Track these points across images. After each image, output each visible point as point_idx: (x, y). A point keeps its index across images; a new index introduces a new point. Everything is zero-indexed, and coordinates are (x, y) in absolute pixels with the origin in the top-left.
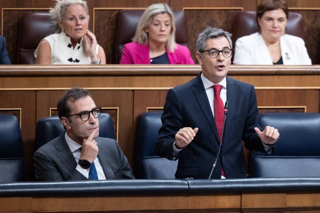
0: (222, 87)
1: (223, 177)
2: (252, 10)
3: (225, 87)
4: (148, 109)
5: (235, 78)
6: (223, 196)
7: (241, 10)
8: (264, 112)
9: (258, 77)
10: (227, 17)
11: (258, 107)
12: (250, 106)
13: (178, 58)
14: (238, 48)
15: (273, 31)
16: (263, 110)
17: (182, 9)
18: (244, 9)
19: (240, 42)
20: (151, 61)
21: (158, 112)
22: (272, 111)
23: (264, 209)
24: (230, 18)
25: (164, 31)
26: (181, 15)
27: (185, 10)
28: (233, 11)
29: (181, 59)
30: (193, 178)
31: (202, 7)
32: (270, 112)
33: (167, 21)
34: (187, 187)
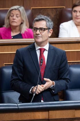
0: (45, 50)
1: (42, 101)
2: (70, 8)
3: (48, 50)
4: (5, 64)
5: (54, 45)
6: (38, 112)
7: (63, 8)
8: (71, 64)
9: (67, 45)
10: (56, 12)
11: (68, 62)
12: (61, 62)
13: (27, 35)
14: (61, 29)
15: (77, 18)
16: (70, 63)
17: (30, 9)
18: (66, 7)
19: (62, 26)
20: (12, 37)
21: (10, 66)
22: (76, 63)
23: (62, 119)
24: (58, 12)
25: (15, 19)
26: (30, 12)
27: (32, 9)
28: (60, 9)
29: (29, 36)
30: (21, 103)
31: (42, 7)
32: (74, 64)
33: (17, 14)
34: (17, 107)
